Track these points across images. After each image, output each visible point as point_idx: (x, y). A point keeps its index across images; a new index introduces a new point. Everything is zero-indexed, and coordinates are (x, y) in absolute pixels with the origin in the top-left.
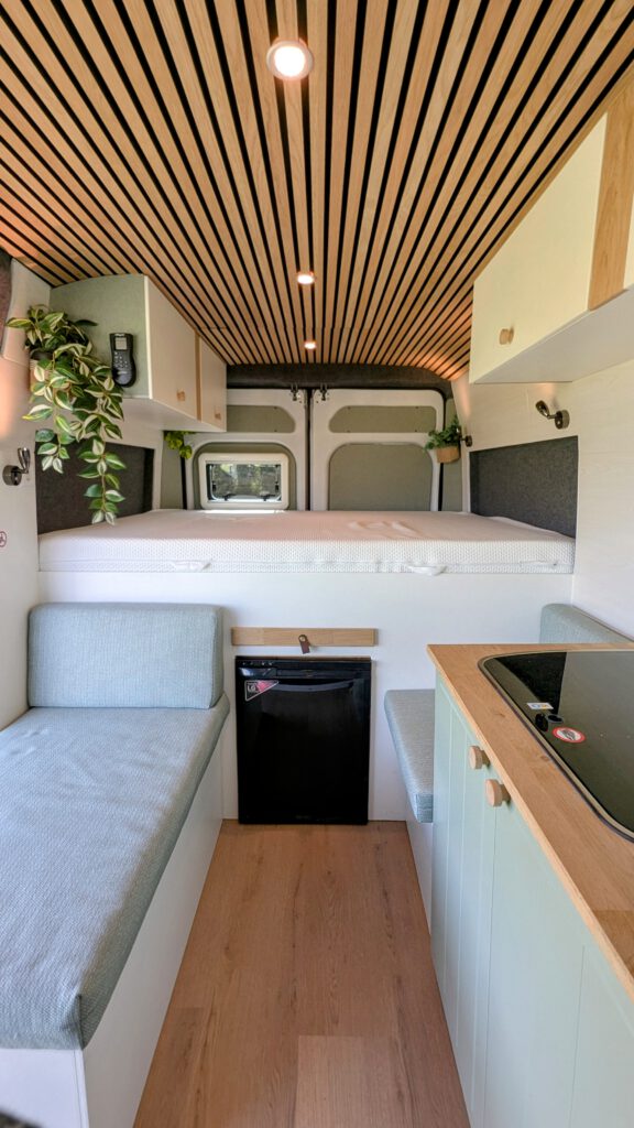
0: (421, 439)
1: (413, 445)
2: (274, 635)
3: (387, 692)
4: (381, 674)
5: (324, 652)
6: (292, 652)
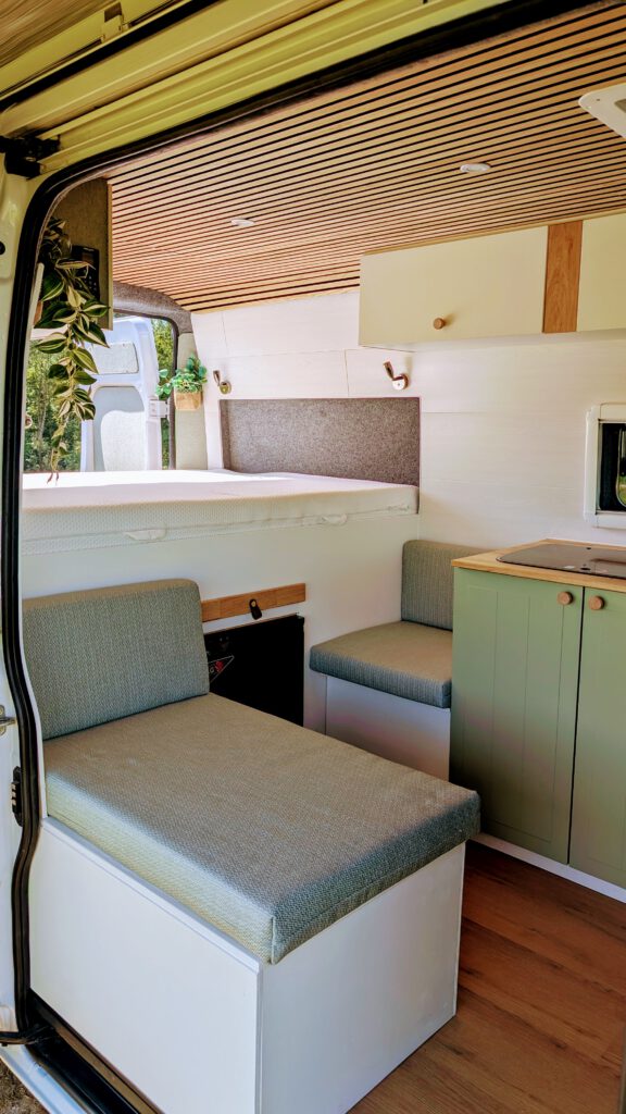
2: (229, 605)
3: (313, 648)
4: (307, 627)
5: (269, 615)
6: (246, 619)
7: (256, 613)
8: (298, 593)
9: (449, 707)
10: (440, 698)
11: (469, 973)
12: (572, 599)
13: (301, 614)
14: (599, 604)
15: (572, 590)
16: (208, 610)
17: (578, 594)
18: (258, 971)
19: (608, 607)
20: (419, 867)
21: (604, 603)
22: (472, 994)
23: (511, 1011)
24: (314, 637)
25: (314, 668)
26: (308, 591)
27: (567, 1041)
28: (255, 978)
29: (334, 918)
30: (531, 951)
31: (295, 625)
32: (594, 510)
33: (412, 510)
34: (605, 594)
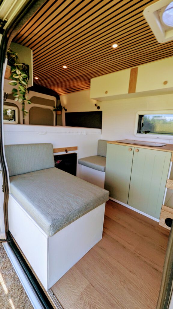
0: (52, 108)
1: (49, 110)
2: (60, 150)
3: (79, 159)
4: (78, 156)
5: (69, 152)
6: (64, 153)
7: (66, 151)
8: (76, 148)
9: (105, 172)
10: (103, 170)
11: (106, 228)
12: (131, 149)
13: (76, 153)
14: (137, 151)
15: (131, 147)
16: (54, 151)
17: (133, 148)
18: (47, 238)
19: (139, 151)
20: (93, 209)
21: (138, 150)
22: (106, 233)
23: (114, 238)
24: (79, 157)
25: (79, 163)
26: (78, 148)
27: (126, 246)
28: (47, 240)
29: (70, 223)
30: (119, 223)
31: (75, 155)
32: (136, 133)
33: (100, 134)
34: (139, 149)
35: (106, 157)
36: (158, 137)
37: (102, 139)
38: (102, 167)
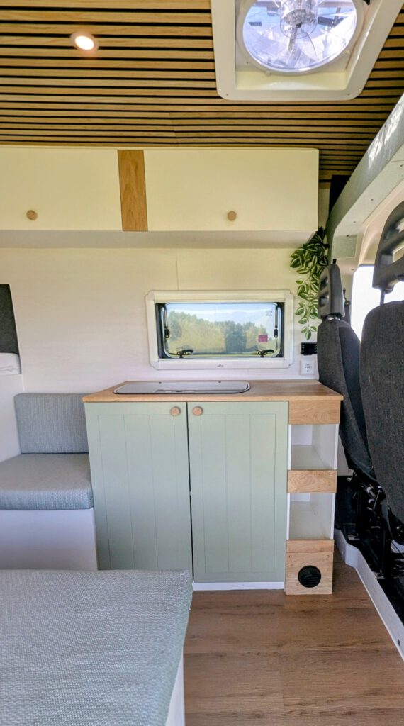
9: (92, 506)
12: (180, 410)
15: (179, 405)
17: (182, 406)
19: (204, 413)
21: (202, 410)
32: (157, 360)
33: (16, 372)
34: (202, 404)
35: (88, 453)
36: (220, 365)
37: (24, 388)
38: (81, 494)
